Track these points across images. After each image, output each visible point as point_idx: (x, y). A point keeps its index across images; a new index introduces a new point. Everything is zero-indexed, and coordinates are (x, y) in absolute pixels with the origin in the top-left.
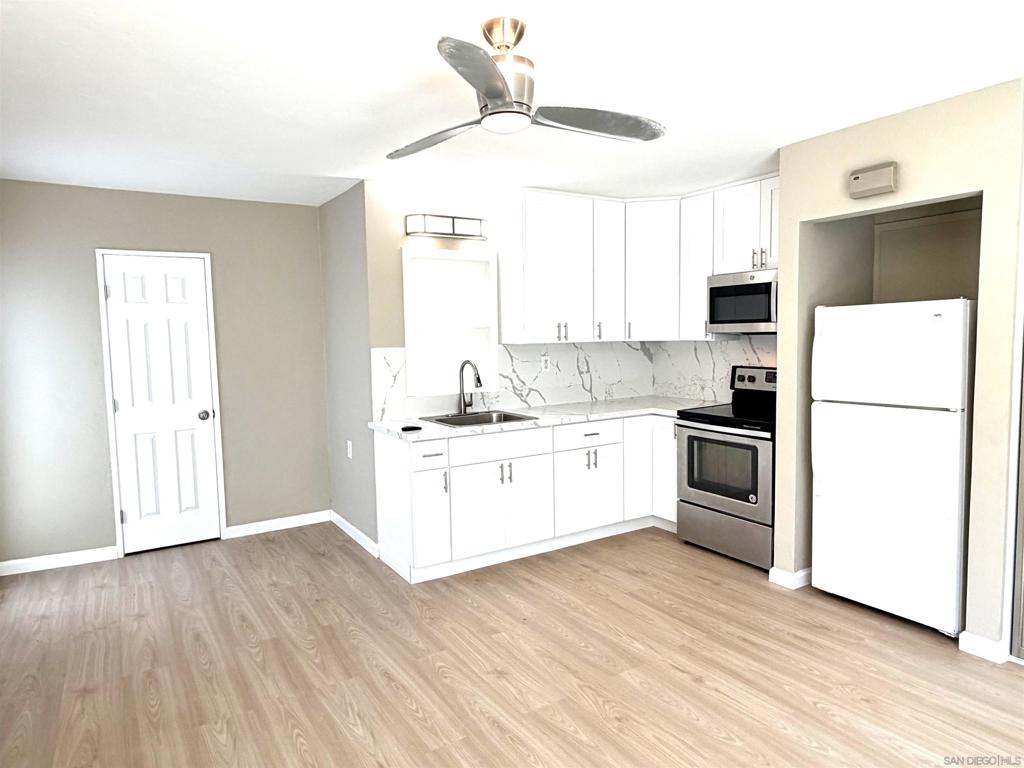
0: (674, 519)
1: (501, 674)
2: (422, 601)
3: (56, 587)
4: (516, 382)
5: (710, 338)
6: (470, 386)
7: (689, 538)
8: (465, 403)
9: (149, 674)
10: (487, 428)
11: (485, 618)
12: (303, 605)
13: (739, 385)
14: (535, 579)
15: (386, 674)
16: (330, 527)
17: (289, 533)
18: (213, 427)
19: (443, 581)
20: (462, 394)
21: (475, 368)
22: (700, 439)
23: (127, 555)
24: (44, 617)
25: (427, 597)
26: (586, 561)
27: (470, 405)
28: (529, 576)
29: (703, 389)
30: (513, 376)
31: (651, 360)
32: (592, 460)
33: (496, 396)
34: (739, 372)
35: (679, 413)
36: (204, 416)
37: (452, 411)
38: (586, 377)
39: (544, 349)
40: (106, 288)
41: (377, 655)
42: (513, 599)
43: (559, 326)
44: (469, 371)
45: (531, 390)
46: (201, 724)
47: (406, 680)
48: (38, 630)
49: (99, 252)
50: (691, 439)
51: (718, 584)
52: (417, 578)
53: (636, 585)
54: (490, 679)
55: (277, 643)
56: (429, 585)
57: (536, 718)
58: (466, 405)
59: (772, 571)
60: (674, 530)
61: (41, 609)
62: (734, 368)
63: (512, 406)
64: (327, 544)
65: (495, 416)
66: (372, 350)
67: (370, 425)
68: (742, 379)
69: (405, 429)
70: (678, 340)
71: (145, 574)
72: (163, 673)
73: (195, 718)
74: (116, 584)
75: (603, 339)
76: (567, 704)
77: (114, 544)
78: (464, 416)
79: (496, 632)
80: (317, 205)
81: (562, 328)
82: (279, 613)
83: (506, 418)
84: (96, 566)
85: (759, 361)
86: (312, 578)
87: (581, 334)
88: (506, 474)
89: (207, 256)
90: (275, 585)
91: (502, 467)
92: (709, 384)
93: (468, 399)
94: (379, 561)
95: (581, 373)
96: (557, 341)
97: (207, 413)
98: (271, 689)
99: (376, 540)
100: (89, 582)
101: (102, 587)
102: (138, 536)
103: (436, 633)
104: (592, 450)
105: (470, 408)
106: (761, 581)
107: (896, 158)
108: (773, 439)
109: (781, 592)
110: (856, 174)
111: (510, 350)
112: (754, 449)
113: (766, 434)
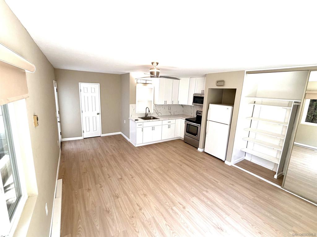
0: (183, 138)
1: (150, 163)
2: (137, 150)
3: (73, 144)
4: (156, 111)
5: (193, 105)
6: (148, 112)
7: (185, 141)
8: (146, 115)
10: (150, 120)
11: (148, 153)
12: (117, 149)
13: (198, 114)
14: (157, 147)
15: (131, 162)
16: (120, 135)
17: (113, 136)
18: (99, 116)
19: (141, 147)
20: (146, 113)
21: (149, 109)
22: (189, 124)
23: (84, 138)
25: (138, 149)
26: (167, 145)
27: (147, 115)
28: (156, 147)
29: (192, 114)
31: (183, 107)
32: (169, 127)
33: (152, 113)
34: (198, 112)
35: (186, 119)
36: (98, 114)
37: (144, 116)
39: (162, 105)
40: (81, 90)
41: (130, 158)
42: (152, 150)
43: (165, 101)
44: (147, 109)
45: (159, 112)
46: (102, 167)
47: (134, 163)
49: (79, 83)
50: (187, 124)
51: (189, 150)
52: (136, 146)
53: (174, 149)
54: (148, 163)
56: (138, 147)
57: (155, 170)
59: (198, 148)
60: (183, 140)
62: (197, 111)
63: (155, 116)
64: (120, 139)
65: (152, 117)
66: (130, 105)
67: (129, 118)
68: (198, 113)
69: (135, 120)
70: (187, 104)
71: (88, 142)
74: (83, 143)
75: (173, 104)
76: (159, 168)
77: (82, 136)
78: (146, 118)
79: (149, 156)
80: (120, 74)
82: (113, 151)
83: (154, 118)
84: (79, 140)
85: (200, 110)
86: (118, 145)
87: (169, 103)
88: (153, 128)
89: (99, 84)
90: (111, 145)
92: (193, 113)
93: (147, 114)
94: (130, 142)
95: (169, 109)
96: (164, 104)
97: (98, 113)
99: (129, 139)
100: (78, 143)
101: (81, 144)
102: (86, 135)
103: (140, 156)
104: (169, 125)
105: (147, 116)
106: (196, 150)
107: (225, 80)
108: (201, 126)
109: (199, 152)
110: (218, 82)
111: (155, 105)
112: (198, 127)
113: (200, 125)
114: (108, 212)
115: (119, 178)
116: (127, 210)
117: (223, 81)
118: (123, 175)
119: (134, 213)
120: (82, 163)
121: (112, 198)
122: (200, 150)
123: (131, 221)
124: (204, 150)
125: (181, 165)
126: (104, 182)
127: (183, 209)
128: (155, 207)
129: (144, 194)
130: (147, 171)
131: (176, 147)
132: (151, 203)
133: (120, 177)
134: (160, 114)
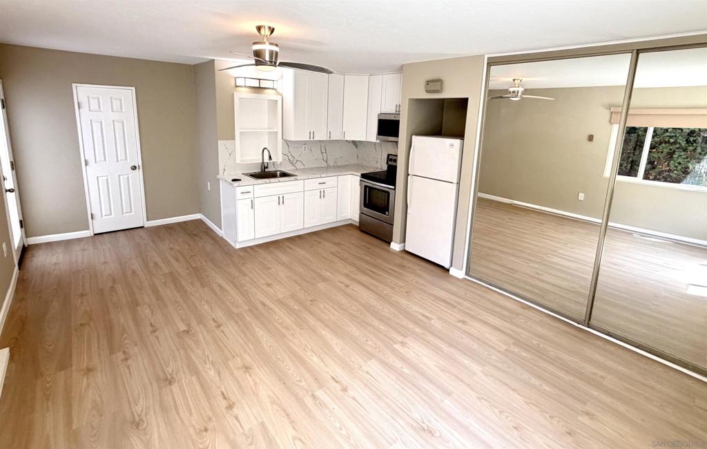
0: (358, 220)
1: (268, 285)
2: (240, 256)
3: (60, 250)
4: (290, 157)
5: (378, 141)
6: (266, 159)
7: (363, 228)
8: (264, 167)
9: (112, 287)
10: (272, 180)
11: (266, 263)
12: (184, 258)
13: (390, 163)
14: (292, 246)
15: (220, 286)
16: (200, 222)
17: (179, 224)
18: (139, 173)
19: (251, 247)
20: (263, 162)
21: (269, 151)
22: (370, 188)
23: (95, 234)
24: (56, 264)
25: (242, 254)
26: (318, 239)
27: (267, 168)
28: (289, 245)
30: (289, 154)
31: (357, 147)
32: (322, 195)
33: (279, 161)
34: (390, 157)
35: (362, 175)
36: (134, 168)
37: (258, 170)
38: (325, 155)
39: (305, 143)
40: (78, 103)
41: (218, 279)
42: (279, 254)
43: (310, 133)
44: (266, 153)
45: (297, 161)
46: (137, 306)
47: (228, 288)
48: (54, 270)
49: (74, 85)
50: (366, 187)
51: (369, 249)
52: (238, 246)
53: (335, 249)
54: (265, 287)
55: (171, 273)
56: (244, 249)
57: (281, 302)
58: (265, 168)
59: (392, 243)
60: (358, 225)
61: (54, 260)
62: (389, 155)
63: (286, 169)
64: (197, 231)
65: (278, 173)
66: (219, 141)
67: (218, 177)
68: (391, 160)
69: (234, 180)
70: (366, 141)
71: (106, 244)
72: (119, 287)
73: (134, 304)
74: (91, 248)
75: (332, 139)
76: (293, 296)
77: (89, 229)
78: (264, 174)
79: (270, 268)
80: (192, 64)
81: (312, 134)
82: (173, 262)
83: (284, 175)
84: (79, 240)
86: (189, 245)
87: (321, 136)
88: (281, 201)
89: (134, 88)
90: (171, 249)
91: (279, 198)
92: (380, 161)
93: (266, 165)
94: (222, 239)
95: (322, 153)
96: (308, 139)
97: (135, 167)
98: (168, 293)
99: (221, 229)
100: (77, 248)
101: (84, 250)
102: (99, 226)
103: (244, 269)
104: (322, 190)
105: (266, 170)
106: (387, 247)
107: (442, 78)
108: (395, 189)
109: (394, 253)
110: (428, 83)
111: (287, 143)
112: (388, 193)
113: (393, 187)
114: (138, 425)
115: (182, 330)
116: (191, 413)
117: (440, 81)
118: (194, 323)
119: (210, 419)
120: (80, 301)
121: (155, 385)
122: (395, 246)
123: (200, 441)
124: (405, 246)
125: (347, 286)
126: (136, 345)
127: (341, 393)
128: (269, 396)
129: (244, 366)
130: (260, 306)
131: (340, 244)
132: (261, 387)
133: (183, 327)
134: (299, 166)
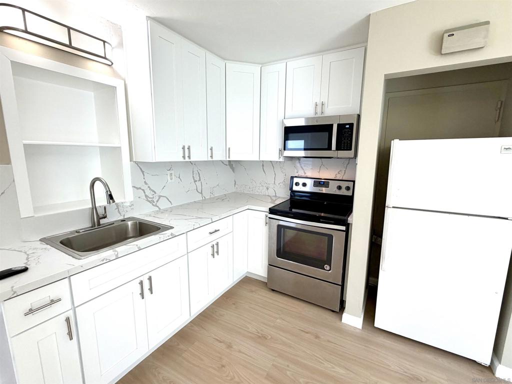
4: (148, 192)
5: (281, 160)
6: (101, 200)
8: (97, 216)
13: (296, 188)
20: (94, 208)
21: (106, 185)
27: (105, 217)
29: (268, 189)
30: (145, 187)
31: (233, 171)
32: (215, 250)
33: (130, 205)
34: (296, 180)
35: (268, 209)
37: (83, 224)
38: (198, 183)
39: (170, 166)
43: (184, 148)
44: (99, 187)
45: (160, 197)
50: (280, 227)
58: (99, 218)
62: (292, 178)
63: (145, 213)
65: (130, 223)
68: (298, 185)
75: (214, 159)
78: (98, 229)
81: (186, 150)
85: (305, 173)
87: (199, 155)
88: (146, 287)
91: (141, 283)
92: (272, 186)
93: (101, 212)
95: (195, 181)
96: (182, 160)
104: (214, 243)
105: (102, 221)
111: (141, 167)
117: (485, 24)
134: (163, 204)
